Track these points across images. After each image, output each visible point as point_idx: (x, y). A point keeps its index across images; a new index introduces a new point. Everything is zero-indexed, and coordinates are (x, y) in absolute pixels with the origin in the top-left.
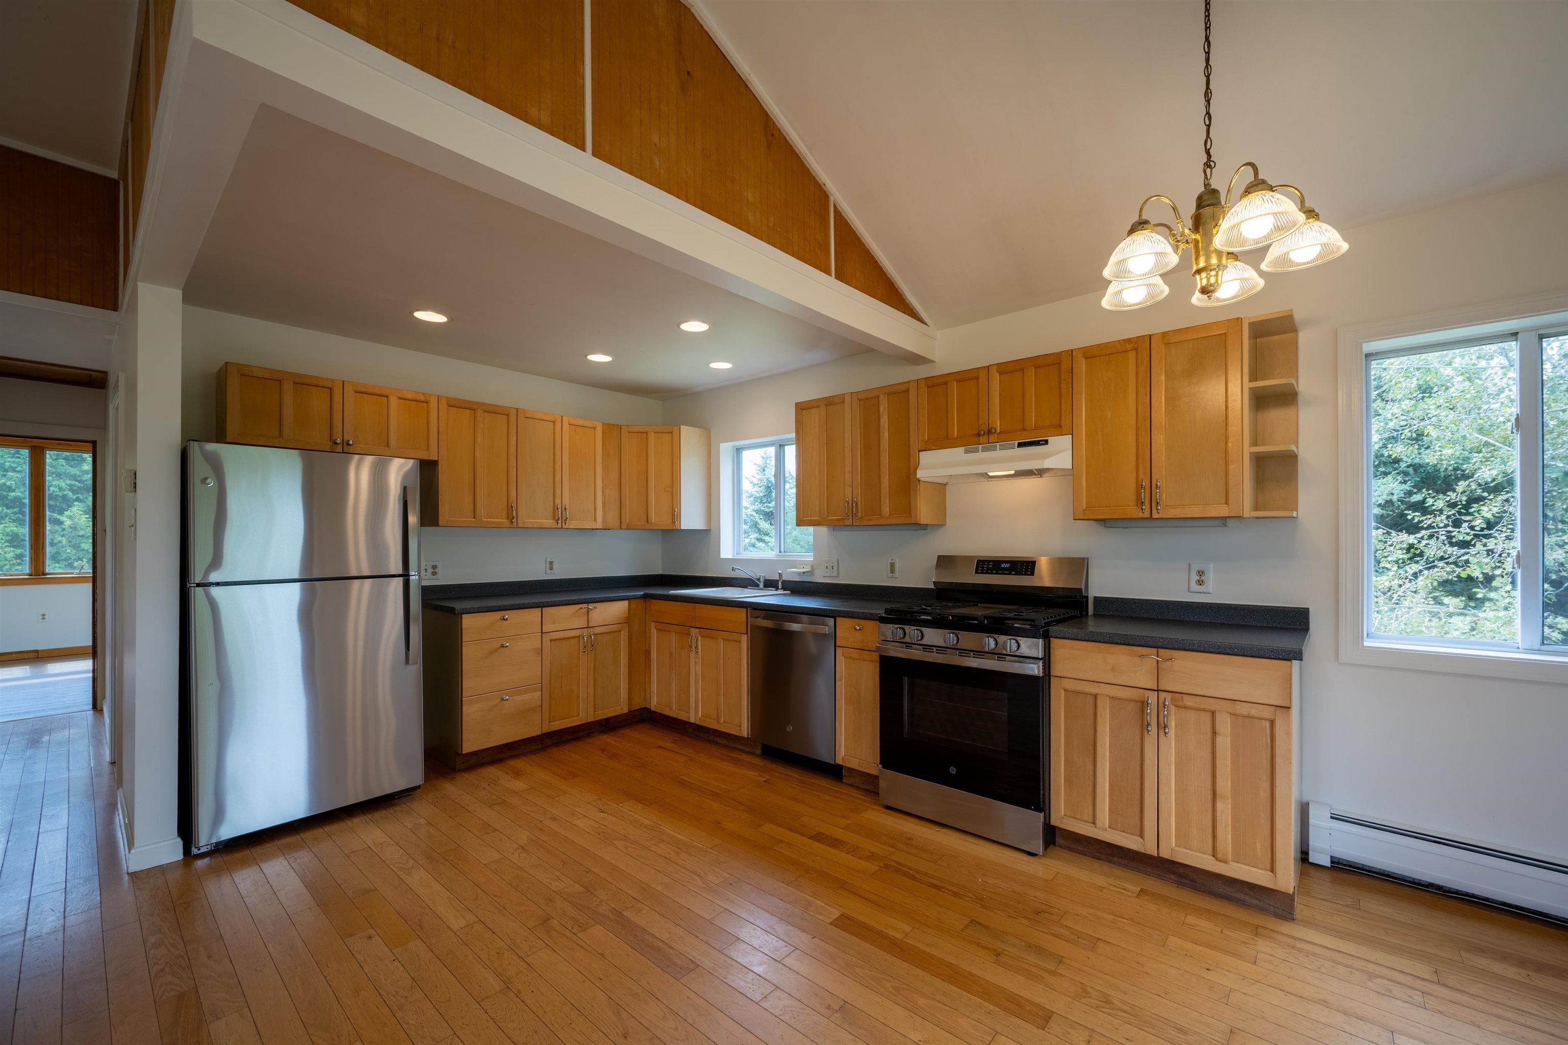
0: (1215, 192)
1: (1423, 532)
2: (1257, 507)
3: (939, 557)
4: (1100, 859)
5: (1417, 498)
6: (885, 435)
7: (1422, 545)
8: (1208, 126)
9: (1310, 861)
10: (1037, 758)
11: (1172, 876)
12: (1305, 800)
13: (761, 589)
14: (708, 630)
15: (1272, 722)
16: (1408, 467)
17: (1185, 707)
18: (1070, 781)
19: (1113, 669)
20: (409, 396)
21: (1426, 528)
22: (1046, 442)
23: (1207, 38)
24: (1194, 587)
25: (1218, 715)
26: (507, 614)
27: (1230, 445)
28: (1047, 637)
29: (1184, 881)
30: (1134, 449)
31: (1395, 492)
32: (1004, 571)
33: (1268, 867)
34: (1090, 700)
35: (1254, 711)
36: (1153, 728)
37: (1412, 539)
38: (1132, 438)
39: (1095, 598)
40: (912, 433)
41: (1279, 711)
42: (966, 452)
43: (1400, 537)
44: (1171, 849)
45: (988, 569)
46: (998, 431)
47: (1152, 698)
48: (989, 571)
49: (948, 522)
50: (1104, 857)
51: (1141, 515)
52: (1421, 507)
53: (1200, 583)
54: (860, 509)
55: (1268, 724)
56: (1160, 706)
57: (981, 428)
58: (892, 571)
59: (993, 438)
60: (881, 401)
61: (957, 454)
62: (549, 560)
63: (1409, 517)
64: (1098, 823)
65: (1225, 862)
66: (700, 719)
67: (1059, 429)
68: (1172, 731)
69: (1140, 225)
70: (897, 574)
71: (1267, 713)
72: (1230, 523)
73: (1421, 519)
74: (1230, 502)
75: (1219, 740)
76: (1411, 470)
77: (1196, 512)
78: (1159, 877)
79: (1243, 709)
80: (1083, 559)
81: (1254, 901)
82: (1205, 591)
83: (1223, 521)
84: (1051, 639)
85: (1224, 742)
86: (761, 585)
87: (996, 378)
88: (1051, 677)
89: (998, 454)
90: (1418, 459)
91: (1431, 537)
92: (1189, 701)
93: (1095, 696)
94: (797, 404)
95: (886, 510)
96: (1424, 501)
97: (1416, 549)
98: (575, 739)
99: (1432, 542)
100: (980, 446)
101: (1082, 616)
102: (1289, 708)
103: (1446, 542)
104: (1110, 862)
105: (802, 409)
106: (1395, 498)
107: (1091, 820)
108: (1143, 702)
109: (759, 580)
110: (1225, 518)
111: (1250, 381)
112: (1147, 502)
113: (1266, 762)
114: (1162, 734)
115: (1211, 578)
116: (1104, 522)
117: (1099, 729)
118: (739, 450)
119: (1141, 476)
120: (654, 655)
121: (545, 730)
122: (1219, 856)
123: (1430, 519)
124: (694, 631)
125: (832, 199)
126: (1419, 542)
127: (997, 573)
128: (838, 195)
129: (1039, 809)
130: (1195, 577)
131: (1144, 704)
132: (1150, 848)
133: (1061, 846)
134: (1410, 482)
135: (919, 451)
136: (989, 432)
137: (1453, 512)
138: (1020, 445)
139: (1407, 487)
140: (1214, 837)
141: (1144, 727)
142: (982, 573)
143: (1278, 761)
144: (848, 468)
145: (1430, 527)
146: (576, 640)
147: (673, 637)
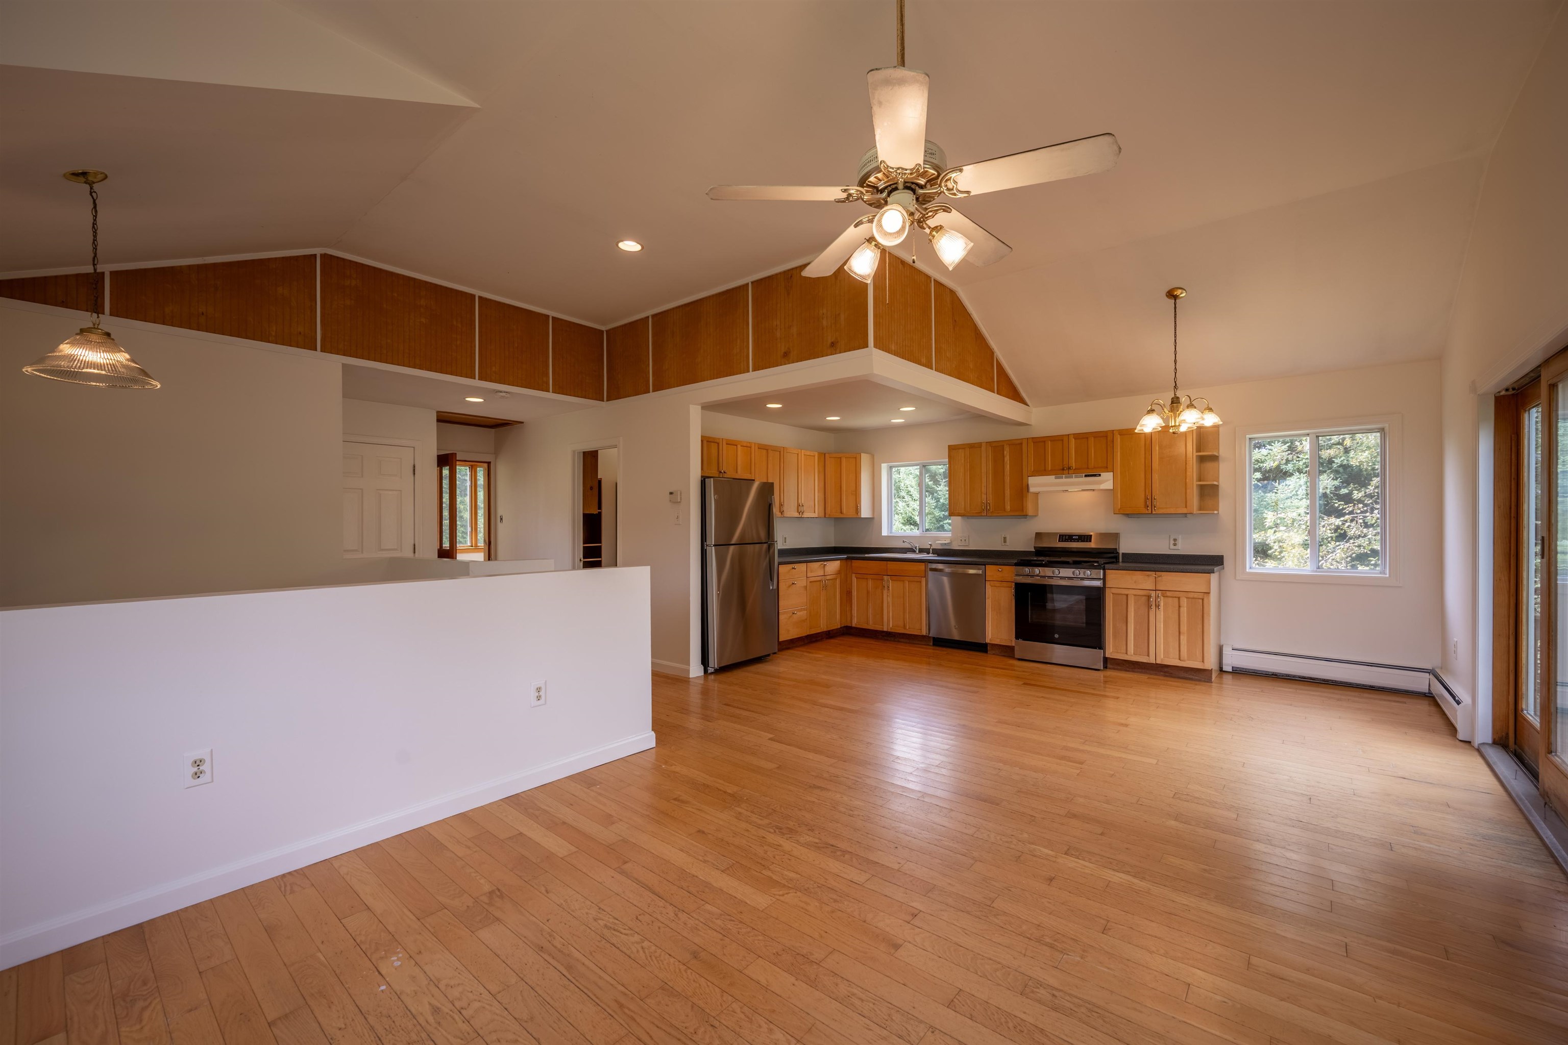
0: (1178, 398)
1: (1347, 517)
2: (1200, 509)
3: (1036, 533)
4: (1128, 671)
5: (1344, 491)
6: (1008, 467)
7: (1346, 526)
8: (1176, 373)
9: (1224, 670)
10: (1100, 625)
11: (1162, 673)
12: (1221, 644)
13: (917, 554)
14: (895, 576)
15: (1203, 599)
16: (1339, 467)
17: (1167, 597)
18: (1115, 636)
19: (1135, 582)
20: (745, 445)
21: (1348, 513)
22: (1100, 475)
23: (1175, 341)
24: (1172, 547)
25: (1181, 599)
26: (796, 566)
27: (1187, 481)
28: (1104, 569)
29: (1167, 674)
30: (1144, 481)
31: (1329, 487)
32: (1075, 540)
33: (1201, 660)
34: (1125, 596)
35: (1196, 595)
36: (1153, 607)
37: (1338, 522)
38: (1143, 475)
39: (1123, 553)
40: (1024, 467)
41: (1205, 595)
42: (1055, 478)
43: (1330, 520)
44: (1162, 659)
45: (1066, 539)
46: (1074, 468)
47: (1153, 594)
48: (1066, 540)
49: (1039, 515)
50: (1131, 670)
51: (1147, 512)
52: (1348, 499)
53: (1175, 545)
54: (991, 507)
55: (1201, 600)
56: (1157, 597)
57: (1064, 466)
58: (1005, 542)
59: (1071, 471)
60: (1005, 448)
61: (1051, 479)
62: (784, 537)
63: (1336, 505)
64: (1128, 653)
65: (1184, 661)
66: (891, 628)
67: (1106, 469)
68: (1162, 607)
69: (1151, 411)
70: (1008, 543)
71: (1201, 596)
72: (1189, 516)
73: (1344, 507)
74: (1188, 506)
75: (1182, 609)
76: (1341, 470)
77: (1172, 511)
78: (1156, 675)
79: (1191, 595)
80: (1117, 534)
81: (1196, 678)
82: (1177, 548)
83: (1185, 515)
84: (1106, 570)
85: (1184, 610)
86: (917, 552)
87: (1073, 441)
88: (1106, 589)
89: (1074, 480)
90: (1345, 461)
91: (1352, 521)
92: (1168, 594)
93: (1127, 595)
94: (949, 446)
95: (1008, 508)
96: (1351, 493)
97: (1342, 529)
98: (817, 641)
99: (1353, 524)
100: (1064, 476)
101: (1117, 562)
102: (1209, 593)
103: (1362, 524)
104: (1133, 672)
105: (952, 449)
106: (1328, 491)
107: (1125, 652)
108: (1149, 596)
109: (916, 548)
110: (1186, 514)
111: (1196, 452)
112: (1150, 506)
113: (1200, 617)
114: (1157, 609)
115: (1180, 542)
116: (1128, 515)
117: (1129, 610)
118: (891, 468)
119: (1147, 494)
120: (855, 593)
121: (808, 634)
122: (1181, 659)
123: (1351, 507)
124: (885, 578)
125: (995, 354)
126: (1343, 524)
127: (1071, 541)
128: (999, 354)
129: (1100, 648)
130: (1172, 542)
131: (1149, 597)
132: (1152, 660)
133: (1110, 668)
134: (1339, 479)
135: (1028, 476)
136: (1069, 468)
137: (1371, 501)
138: (1086, 476)
139: (1337, 483)
140: (1180, 651)
141: (1149, 607)
142: (1062, 541)
143: (1205, 615)
144: (984, 484)
145: (1351, 513)
146: (819, 582)
147: (870, 582)
